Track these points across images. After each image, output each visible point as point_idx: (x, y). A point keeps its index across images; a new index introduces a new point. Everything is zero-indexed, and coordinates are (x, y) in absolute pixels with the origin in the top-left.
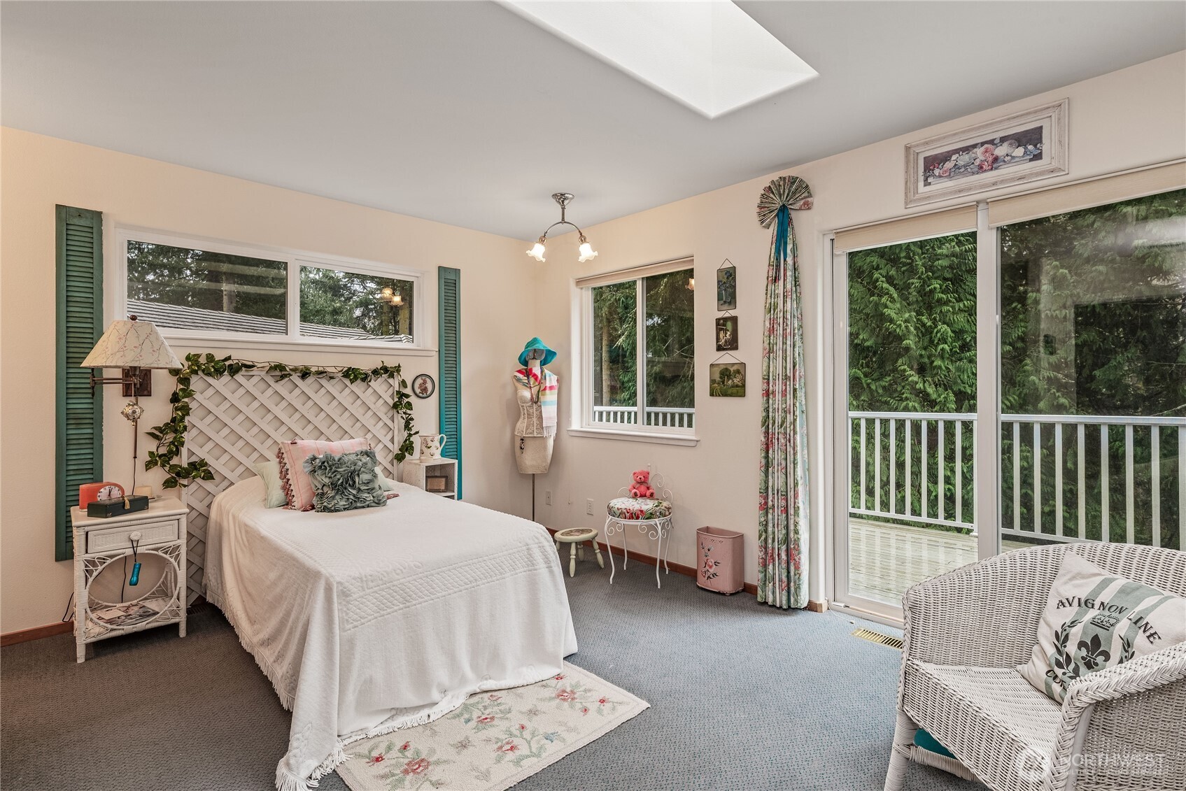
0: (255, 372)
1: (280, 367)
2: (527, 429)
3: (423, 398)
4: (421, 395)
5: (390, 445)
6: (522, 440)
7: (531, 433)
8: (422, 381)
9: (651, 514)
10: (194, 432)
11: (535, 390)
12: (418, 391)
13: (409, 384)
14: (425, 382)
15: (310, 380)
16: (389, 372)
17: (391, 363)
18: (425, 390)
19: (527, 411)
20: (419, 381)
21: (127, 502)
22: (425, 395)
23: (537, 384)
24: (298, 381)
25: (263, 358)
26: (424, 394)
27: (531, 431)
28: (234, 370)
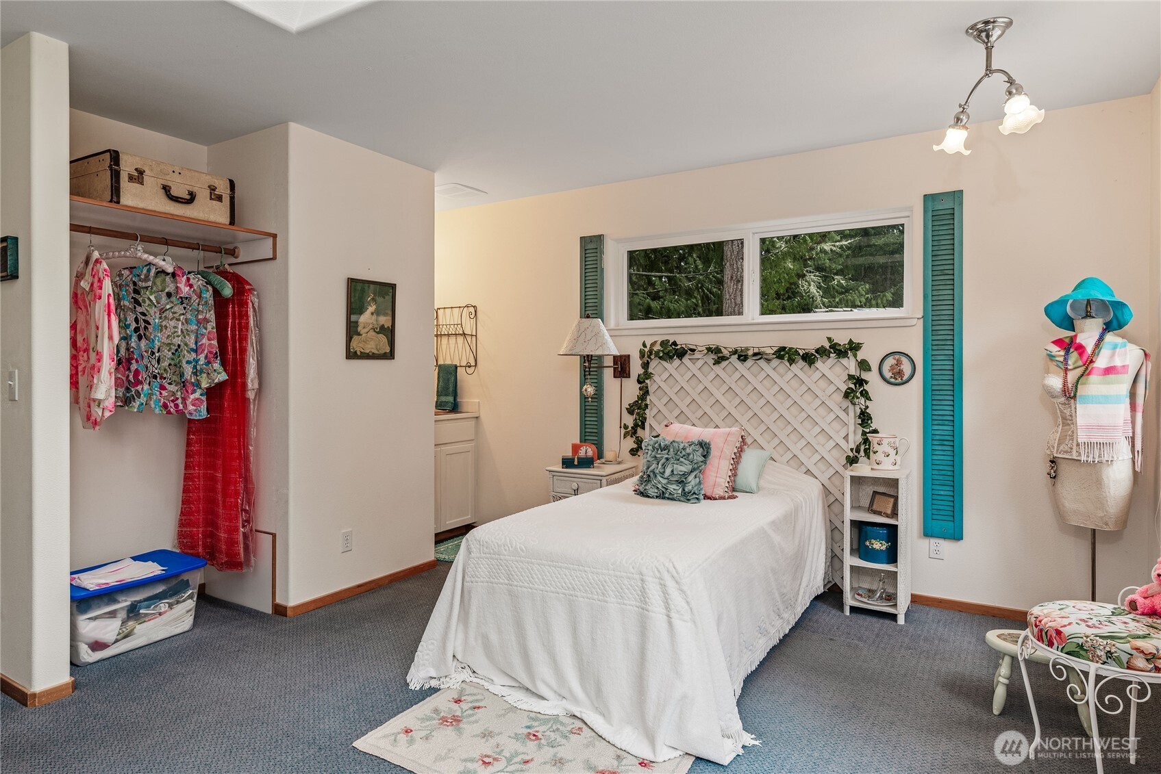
0: (697, 355)
1: (717, 350)
2: (1059, 444)
3: (896, 385)
4: (893, 380)
5: (843, 443)
6: (1052, 462)
7: (1066, 452)
8: (895, 362)
9: (1081, 646)
10: (655, 411)
11: (1072, 376)
12: (888, 375)
13: (874, 366)
14: (899, 363)
15: (749, 362)
16: (841, 351)
17: (842, 339)
18: (900, 373)
19: (1061, 412)
20: (891, 361)
21: (576, 459)
22: (899, 380)
23: (1080, 363)
24: (738, 364)
25: (701, 342)
26: (897, 379)
27: (1066, 448)
28: (681, 354)
